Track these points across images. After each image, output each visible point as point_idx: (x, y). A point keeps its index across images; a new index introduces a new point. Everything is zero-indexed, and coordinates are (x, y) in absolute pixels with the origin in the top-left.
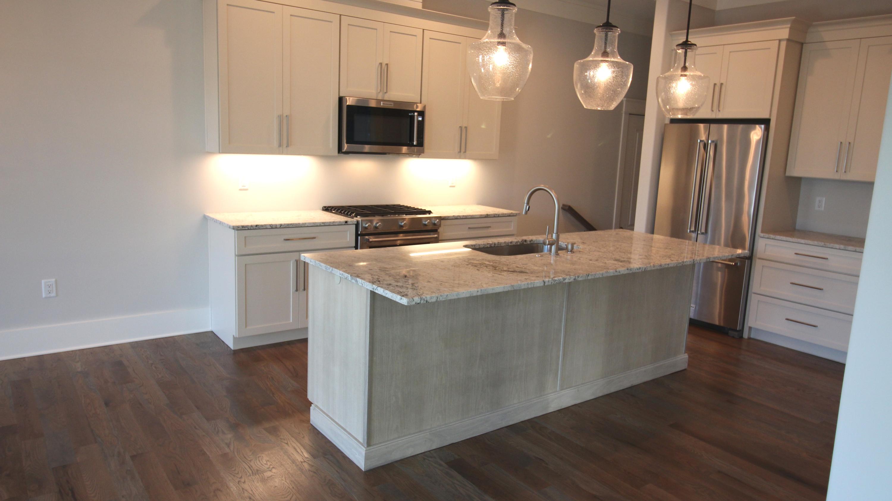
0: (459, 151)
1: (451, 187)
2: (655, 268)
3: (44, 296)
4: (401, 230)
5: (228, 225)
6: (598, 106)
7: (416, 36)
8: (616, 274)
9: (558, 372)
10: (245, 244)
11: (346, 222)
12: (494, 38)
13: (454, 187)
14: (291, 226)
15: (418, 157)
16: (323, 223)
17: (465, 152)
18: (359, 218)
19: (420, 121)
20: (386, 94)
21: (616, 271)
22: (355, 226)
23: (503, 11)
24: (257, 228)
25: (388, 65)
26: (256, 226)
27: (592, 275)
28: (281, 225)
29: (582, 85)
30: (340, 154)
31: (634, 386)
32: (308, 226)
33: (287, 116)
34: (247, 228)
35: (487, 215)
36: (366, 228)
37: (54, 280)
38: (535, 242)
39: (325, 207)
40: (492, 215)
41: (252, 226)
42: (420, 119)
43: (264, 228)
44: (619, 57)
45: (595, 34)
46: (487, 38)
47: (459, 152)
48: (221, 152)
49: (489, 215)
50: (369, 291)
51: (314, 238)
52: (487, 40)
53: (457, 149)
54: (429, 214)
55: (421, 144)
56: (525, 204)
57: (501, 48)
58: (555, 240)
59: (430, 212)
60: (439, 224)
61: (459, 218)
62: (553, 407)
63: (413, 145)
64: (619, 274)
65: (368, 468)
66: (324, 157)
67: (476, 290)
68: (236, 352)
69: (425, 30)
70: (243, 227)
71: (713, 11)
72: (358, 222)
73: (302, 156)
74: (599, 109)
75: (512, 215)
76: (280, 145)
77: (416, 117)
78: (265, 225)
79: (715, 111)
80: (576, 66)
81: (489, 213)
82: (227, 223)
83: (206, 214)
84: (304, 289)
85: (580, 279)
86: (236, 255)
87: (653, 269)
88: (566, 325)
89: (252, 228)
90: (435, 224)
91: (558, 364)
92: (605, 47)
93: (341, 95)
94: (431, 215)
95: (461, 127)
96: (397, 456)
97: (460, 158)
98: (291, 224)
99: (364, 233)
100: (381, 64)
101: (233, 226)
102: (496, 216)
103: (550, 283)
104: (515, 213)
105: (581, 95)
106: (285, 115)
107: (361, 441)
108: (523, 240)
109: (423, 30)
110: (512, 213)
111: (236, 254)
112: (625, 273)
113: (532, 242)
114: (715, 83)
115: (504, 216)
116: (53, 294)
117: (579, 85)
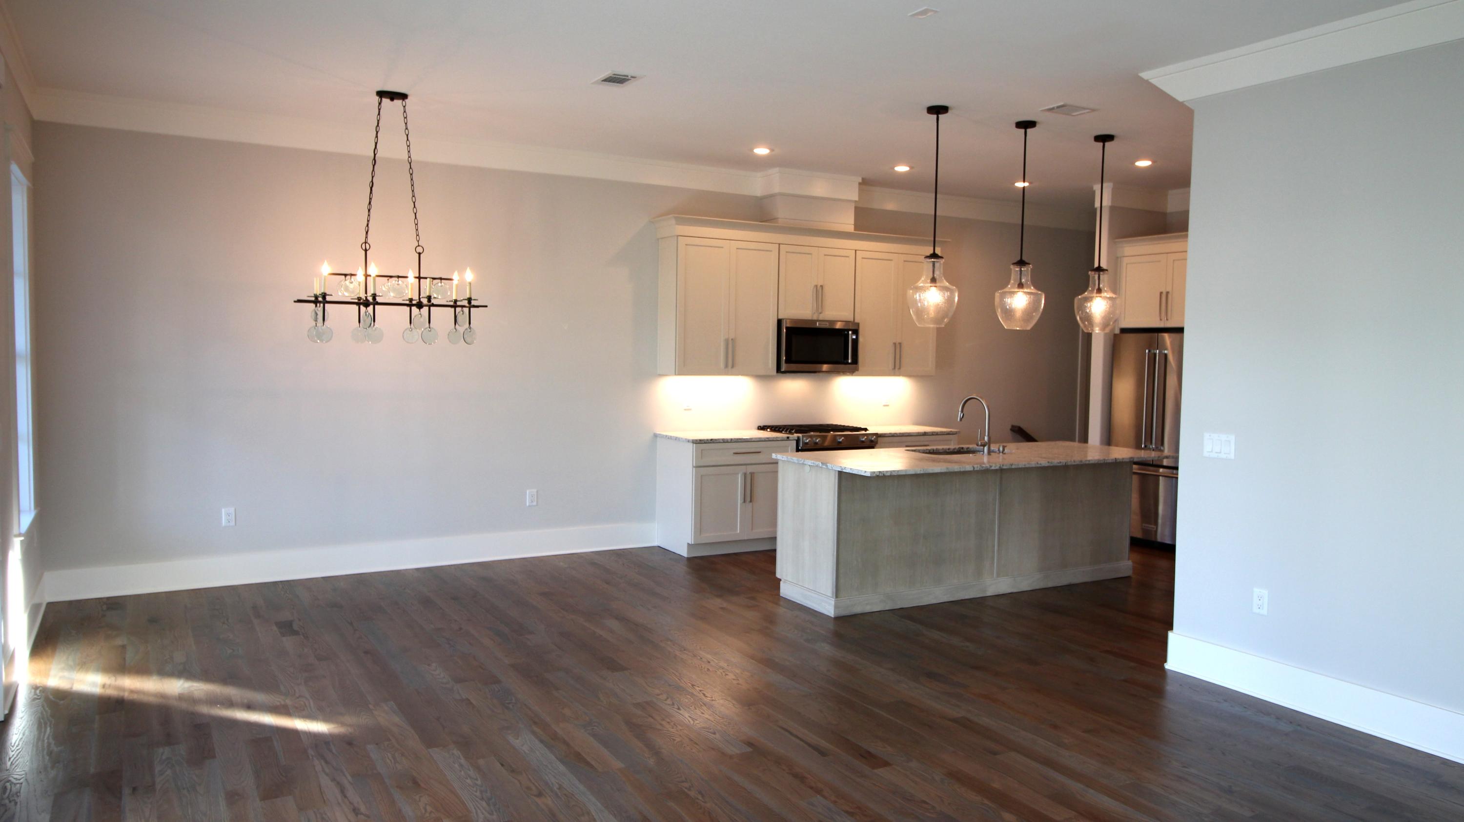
0: (893, 367)
1: (884, 406)
2: (1076, 463)
3: (527, 505)
4: (839, 447)
5: (686, 439)
6: (1017, 327)
7: (848, 257)
8: (1038, 466)
9: (994, 560)
10: (702, 457)
11: (788, 438)
12: (927, 283)
13: (888, 406)
14: (740, 441)
15: (852, 375)
16: (768, 438)
17: (900, 368)
18: (800, 435)
19: (854, 339)
20: (821, 314)
21: (1038, 463)
22: (795, 441)
23: (934, 263)
24: (711, 442)
25: (823, 287)
26: (711, 440)
27: (1015, 465)
28: (731, 439)
29: (1002, 310)
30: (778, 374)
31: (1073, 584)
32: (754, 441)
33: (732, 339)
34: (703, 442)
35: (925, 432)
36: (807, 443)
37: (535, 490)
38: (972, 450)
39: (760, 427)
40: (930, 432)
41: (707, 440)
42: (854, 337)
43: (718, 442)
44: (1032, 288)
45: (1011, 269)
46: (923, 282)
47: (893, 369)
48: (677, 374)
49: (927, 433)
50: (837, 473)
51: (760, 452)
52: (922, 285)
53: (891, 366)
54: (866, 431)
55: (855, 361)
56: (960, 413)
57: (934, 289)
58: (986, 443)
59: (866, 430)
60: (876, 441)
61: (895, 435)
62: (990, 592)
63: (848, 363)
64: (1040, 466)
65: (837, 615)
66: (761, 377)
67: (919, 469)
68: (689, 559)
69: (857, 251)
70: (700, 440)
71: (1164, 215)
72: (798, 438)
73: (740, 376)
74: (1018, 329)
75: (951, 433)
76: (726, 366)
77: (850, 335)
78: (719, 439)
79: (1163, 320)
80: (997, 295)
81: (926, 431)
82: (685, 438)
83: (655, 432)
84: (751, 501)
85: (1004, 467)
86: (693, 467)
87: (1074, 464)
88: (1000, 517)
89: (707, 442)
90: (872, 441)
91: (993, 552)
92: (1021, 279)
93: (780, 317)
94: (867, 432)
95: (895, 344)
96: (858, 610)
97: (894, 375)
98: (740, 439)
99: (804, 448)
100: (816, 286)
101: (693, 440)
102: (934, 433)
103: (978, 469)
104: (954, 431)
105: (1002, 318)
106: (730, 339)
107: (829, 595)
108: (959, 448)
109: (856, 250)
110: (951, 431)
111: (694, 465)
112: (1046, 465)
113: (968, 450)
114: (1161, 291)
115: (942, 434)
116: (535, 503)
117: (999, 310)
